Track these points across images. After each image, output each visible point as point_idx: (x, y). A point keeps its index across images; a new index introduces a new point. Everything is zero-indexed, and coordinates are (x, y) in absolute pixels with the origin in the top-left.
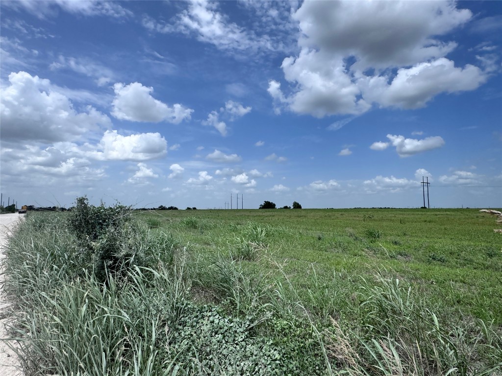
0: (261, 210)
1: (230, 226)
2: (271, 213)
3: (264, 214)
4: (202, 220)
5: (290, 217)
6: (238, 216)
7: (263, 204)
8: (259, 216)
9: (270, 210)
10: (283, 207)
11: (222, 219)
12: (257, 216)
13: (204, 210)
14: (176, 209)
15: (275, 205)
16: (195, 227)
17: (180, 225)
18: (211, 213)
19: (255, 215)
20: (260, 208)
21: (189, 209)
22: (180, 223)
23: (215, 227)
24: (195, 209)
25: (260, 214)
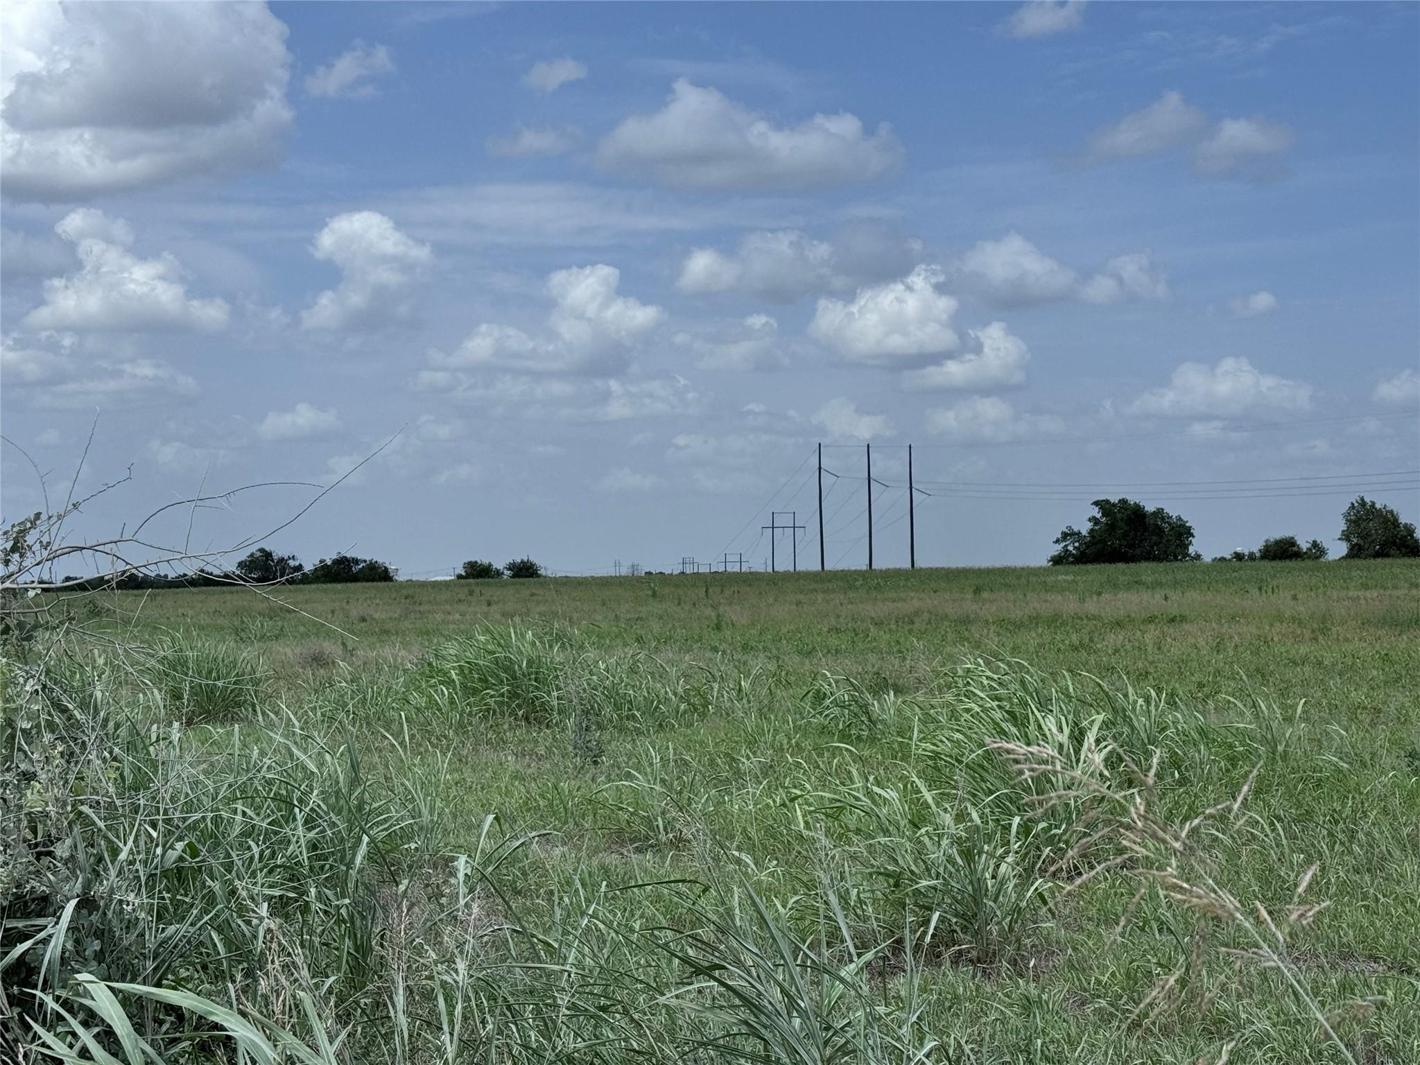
0: (1066, 575)
1: (820, 697)
2: (1150, 600)
3: (1091, 606)
4: (591, 655)
5: (1322, 626)
6: (878, 624)
7: (1084, 528)
8: (1055, 621)
9: (1147, 570)
10: (1256, 547)
11: (746, 648)
12: (1035, 620)
13: (604, 583)
14: (377, 574)
15: (1182, 533)
16: (536, 715)
17: (417, 699)
18: (656, 607)
19: (1017, 614)
20: (1057, 560)
21: (478, 572)
22: (412, 684)
23: (698, 705)
24: (525, 571)
25: (1068, 604)
